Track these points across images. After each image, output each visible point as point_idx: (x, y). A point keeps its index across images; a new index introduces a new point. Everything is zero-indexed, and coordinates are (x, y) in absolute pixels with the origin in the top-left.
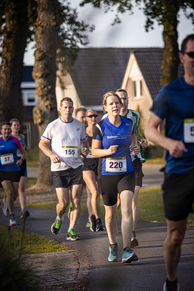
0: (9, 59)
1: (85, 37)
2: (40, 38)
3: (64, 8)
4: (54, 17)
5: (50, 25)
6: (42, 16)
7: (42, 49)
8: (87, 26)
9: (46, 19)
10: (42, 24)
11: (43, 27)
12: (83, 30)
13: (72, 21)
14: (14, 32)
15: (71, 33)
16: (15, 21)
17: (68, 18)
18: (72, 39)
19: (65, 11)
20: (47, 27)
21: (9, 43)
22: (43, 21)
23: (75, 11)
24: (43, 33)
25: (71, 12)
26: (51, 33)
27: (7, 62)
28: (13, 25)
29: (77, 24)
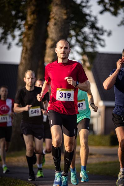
0: (29, 47)
1: (103, 40)
2: (53, 28)
3: (86, 15)
4: (65, 12)
5: (62, 18)
6: (56, 11)
7: (54, 38)
8: (106, 31)
9: (58, 13)
10: (55, 17)
11: (55, 19)
12: (102, 34)
13: (93, 26)
14: (34, 25)
15: (91, 36)
16: (35, 16)
17: (90, 23)
18: (92, 42)
19: (88, 18)
20: (60, 20)
21: (29, 34)
22: (56, 14)
23: (95, 18)
24: (55, 24)
25: (93, 19)
26: (62, 25)
27: (27, 50)
28: (34, 19)
29: (97, 29)
